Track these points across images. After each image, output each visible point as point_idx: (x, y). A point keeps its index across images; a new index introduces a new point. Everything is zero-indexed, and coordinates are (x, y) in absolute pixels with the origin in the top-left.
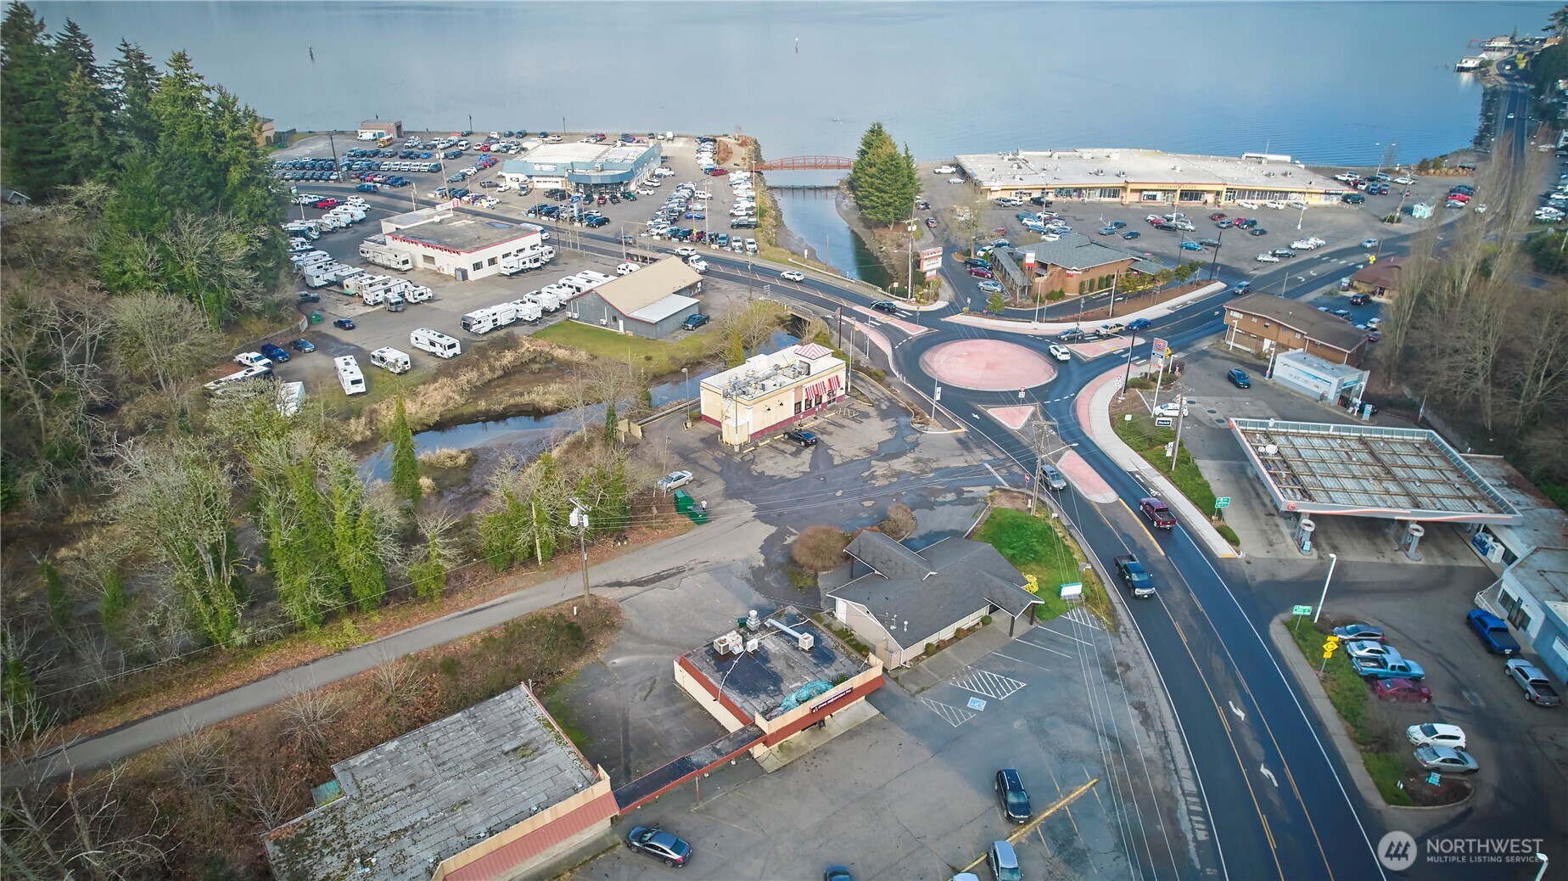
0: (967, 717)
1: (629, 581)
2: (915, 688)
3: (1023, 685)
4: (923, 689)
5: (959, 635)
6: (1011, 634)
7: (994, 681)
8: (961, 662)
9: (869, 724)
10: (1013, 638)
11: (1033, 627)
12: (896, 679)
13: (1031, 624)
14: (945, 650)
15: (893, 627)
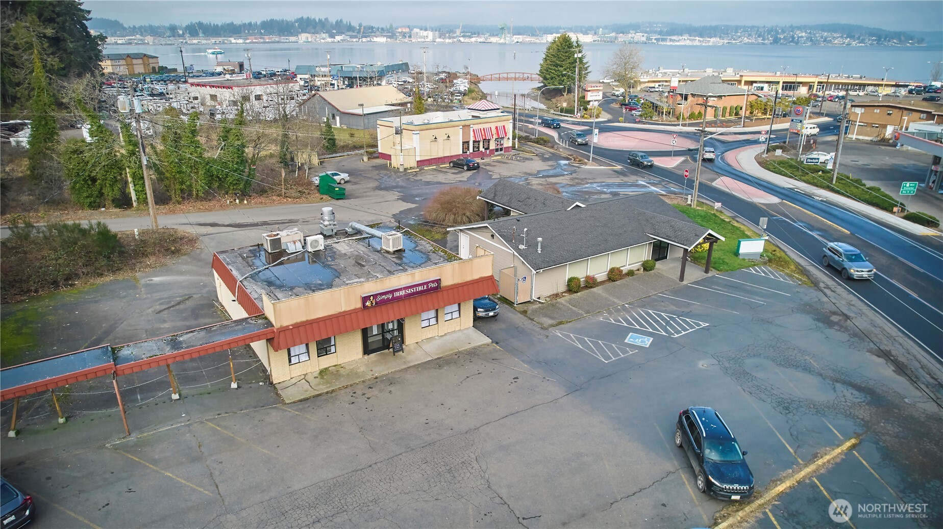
0: (624, 352)
1: (227, 223)
2: (547, 321)
3: (704, 325)
4: (561, 323)
5: (614, 275)
6: (682, 278)
7: (663, 319)
8: (616, 300)
9: (473, 354)
10: (685, 283)
11: (710, 274)
12: (524, 312)
13: (707, 271)
14: (595, 290)
15: (522, 247)
